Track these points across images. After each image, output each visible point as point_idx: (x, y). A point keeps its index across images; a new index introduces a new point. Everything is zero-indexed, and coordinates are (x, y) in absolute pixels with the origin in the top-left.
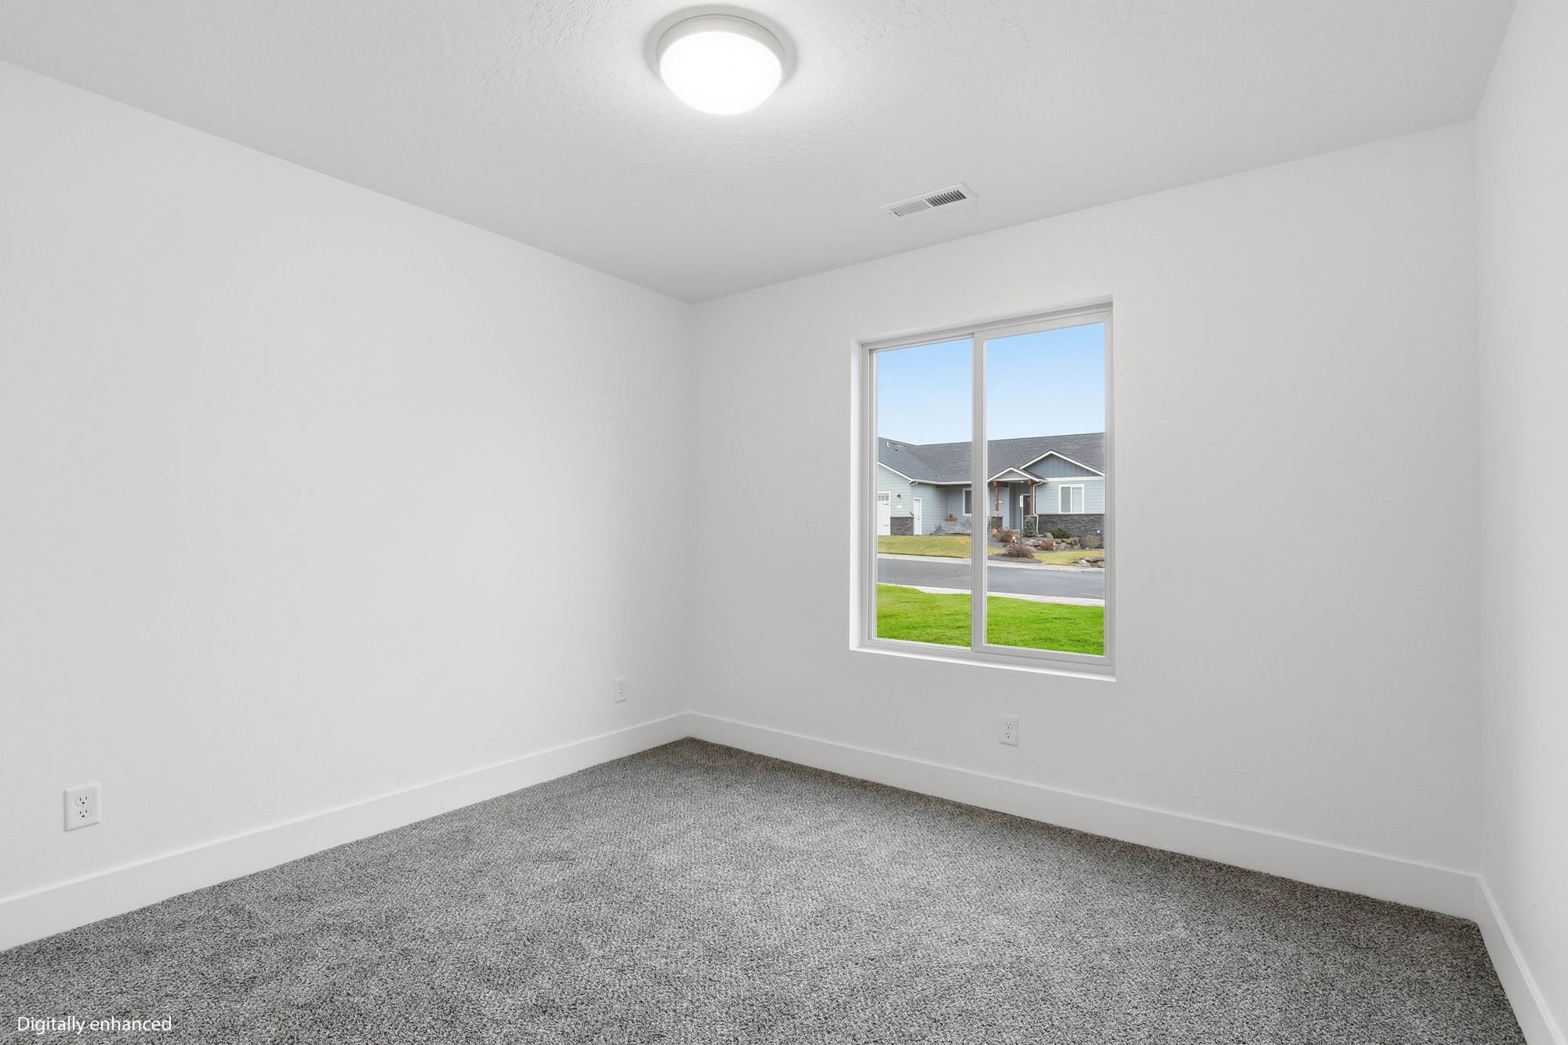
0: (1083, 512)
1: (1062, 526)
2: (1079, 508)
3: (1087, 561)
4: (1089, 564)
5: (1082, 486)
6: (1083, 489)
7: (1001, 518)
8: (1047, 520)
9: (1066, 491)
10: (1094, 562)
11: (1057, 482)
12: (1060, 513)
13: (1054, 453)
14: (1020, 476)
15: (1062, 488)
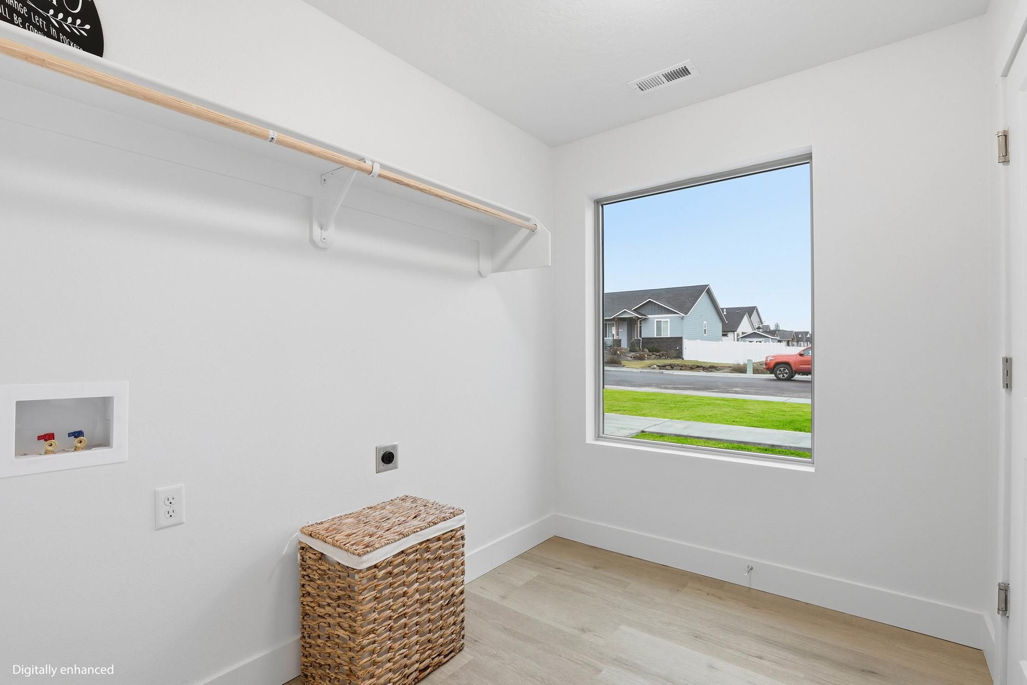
0: (669, 336)
1: (656, 345)
2: (667, 333)
3: (657, 366)
4: (658, 368)
5: (669, 320)
6: (669, 322)
7: (620, 340)
8: (648, 342)
9: (659, 323)
10: (663, 366)
11: (654, 318)
12: (655, 336)
13: (652, 300)
14: (631, 314)
15: (657, 321)
